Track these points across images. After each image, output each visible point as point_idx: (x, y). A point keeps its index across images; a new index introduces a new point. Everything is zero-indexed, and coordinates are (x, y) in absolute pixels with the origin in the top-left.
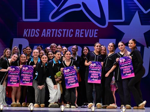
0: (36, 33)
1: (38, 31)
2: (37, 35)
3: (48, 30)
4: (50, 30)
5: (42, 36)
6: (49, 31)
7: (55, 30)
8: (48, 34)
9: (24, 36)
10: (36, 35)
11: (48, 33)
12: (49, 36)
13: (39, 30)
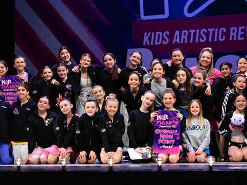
0: (163, 39)
1: (166, 34)
2: (165, 41)
3: (183, 32)
4: (187, 32)
5: (174, 43)
6: (185, 34)
7: (195, 31)
8: (184, 39)
9: (144, 44)
10: (163, 41)
11: (183, 37)
12: (186, 42)
13: (168, 33)
